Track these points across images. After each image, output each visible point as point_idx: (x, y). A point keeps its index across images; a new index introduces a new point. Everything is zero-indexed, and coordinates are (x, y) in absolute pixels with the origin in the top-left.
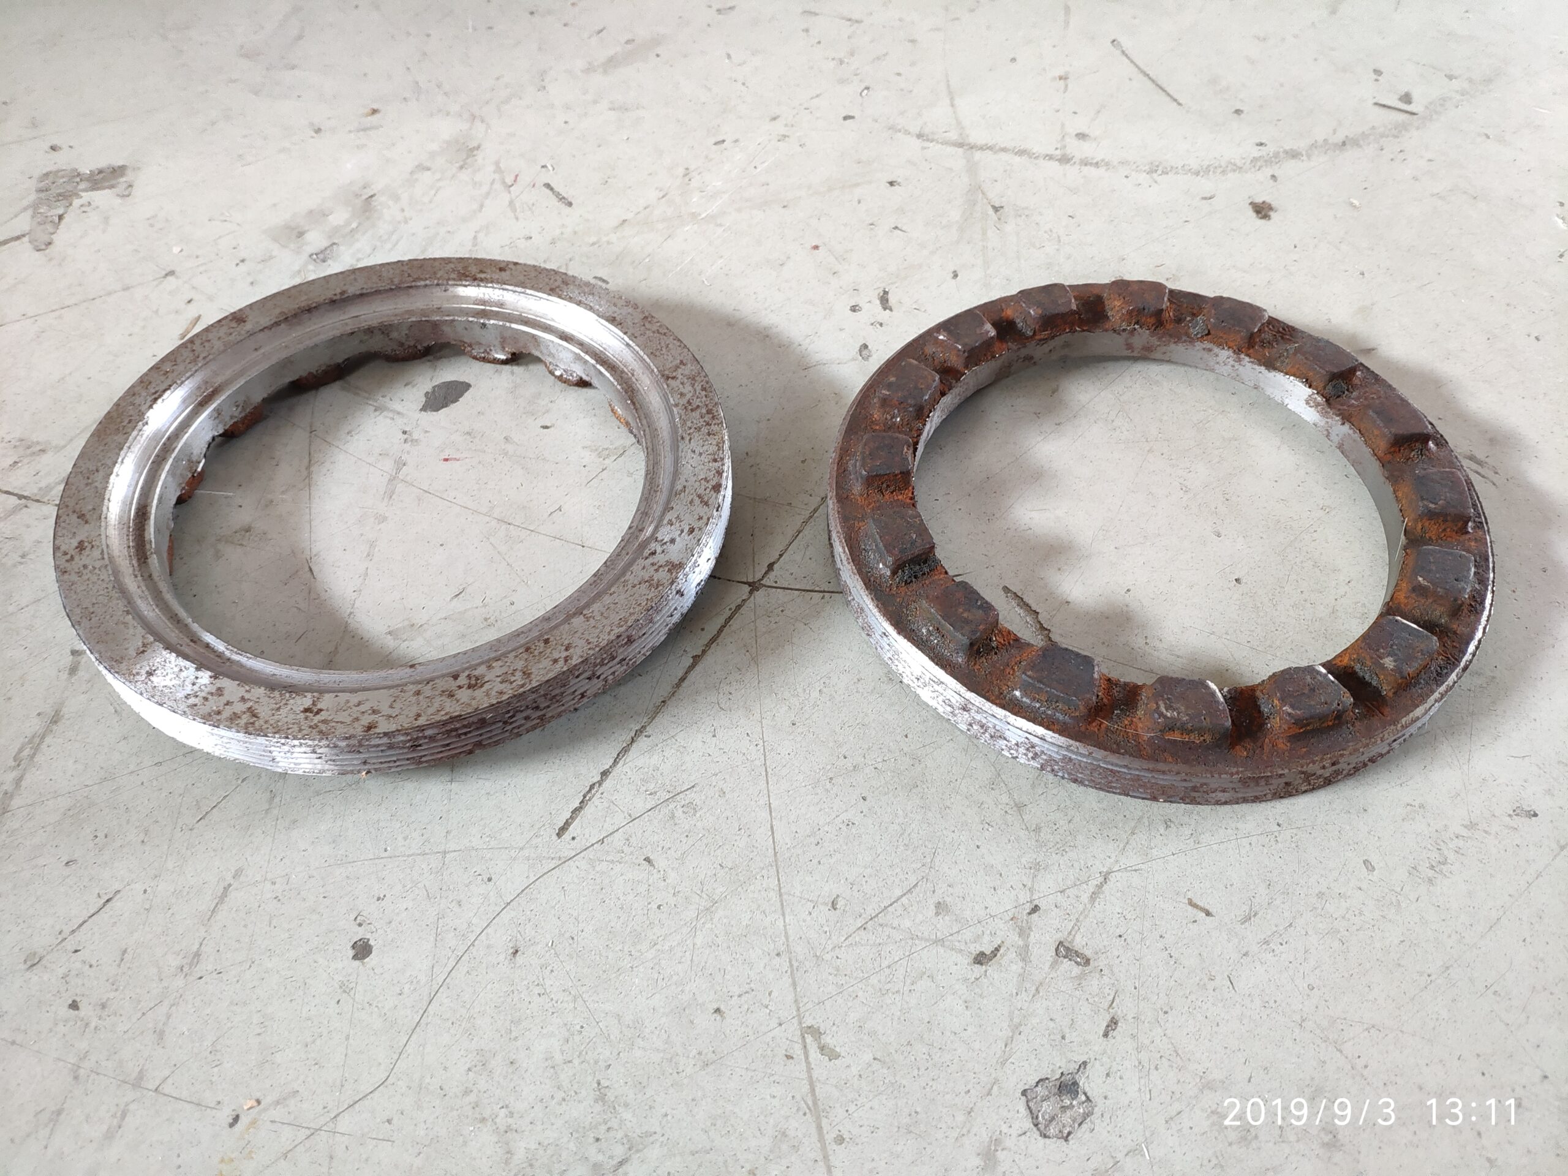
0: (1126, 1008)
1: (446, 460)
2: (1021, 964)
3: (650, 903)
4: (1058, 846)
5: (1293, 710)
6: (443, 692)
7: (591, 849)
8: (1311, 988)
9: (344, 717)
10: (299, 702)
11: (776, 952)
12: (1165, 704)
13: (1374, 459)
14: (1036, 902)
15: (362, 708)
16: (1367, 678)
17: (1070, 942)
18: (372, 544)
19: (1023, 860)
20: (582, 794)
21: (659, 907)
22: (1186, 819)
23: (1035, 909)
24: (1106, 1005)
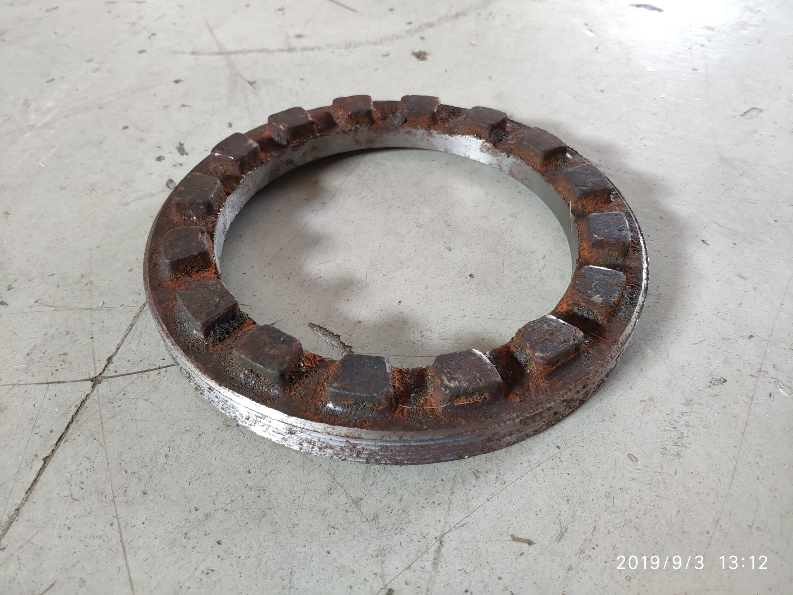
5: (543, 353)
12: (447, 377)
13: (535, 172)
14: (389, 587)
16: (585, 314)
19: (370, 551)
22: (489, 466)
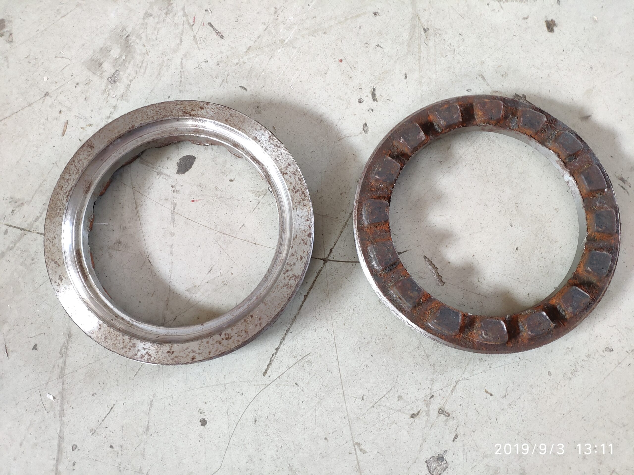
0: (461, 431)
1: (193, 201)
2: (427, 417)
3: (299, 401)
4: (441, 371)
6: (217, 341)
7: (276, 380)
8: (523, 421)
9: (182, 354)
10: (165, 349)
11: (344, 417)
13: (580, 196)
14: (432, 394)
15: (189, 350)
16: (561, 312)
17: (443, 408)
18: (171, 247)
19: (429, 378)
20: (270, 358)
21: (302, 402)
22: (487, 358)
23: (432, 396)
24: (454, 430)
